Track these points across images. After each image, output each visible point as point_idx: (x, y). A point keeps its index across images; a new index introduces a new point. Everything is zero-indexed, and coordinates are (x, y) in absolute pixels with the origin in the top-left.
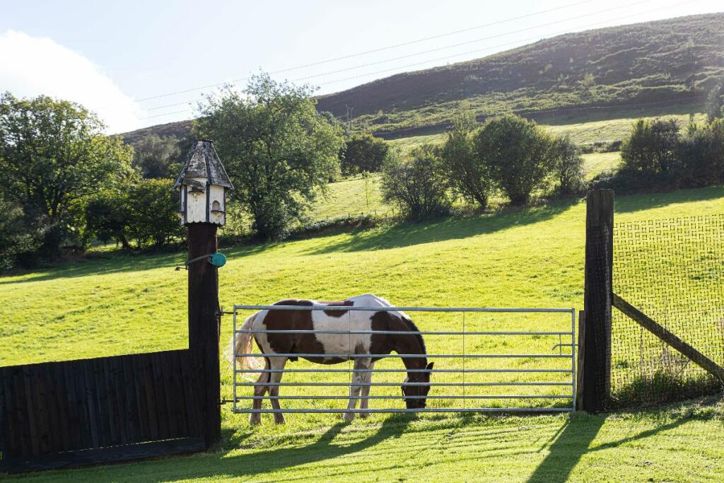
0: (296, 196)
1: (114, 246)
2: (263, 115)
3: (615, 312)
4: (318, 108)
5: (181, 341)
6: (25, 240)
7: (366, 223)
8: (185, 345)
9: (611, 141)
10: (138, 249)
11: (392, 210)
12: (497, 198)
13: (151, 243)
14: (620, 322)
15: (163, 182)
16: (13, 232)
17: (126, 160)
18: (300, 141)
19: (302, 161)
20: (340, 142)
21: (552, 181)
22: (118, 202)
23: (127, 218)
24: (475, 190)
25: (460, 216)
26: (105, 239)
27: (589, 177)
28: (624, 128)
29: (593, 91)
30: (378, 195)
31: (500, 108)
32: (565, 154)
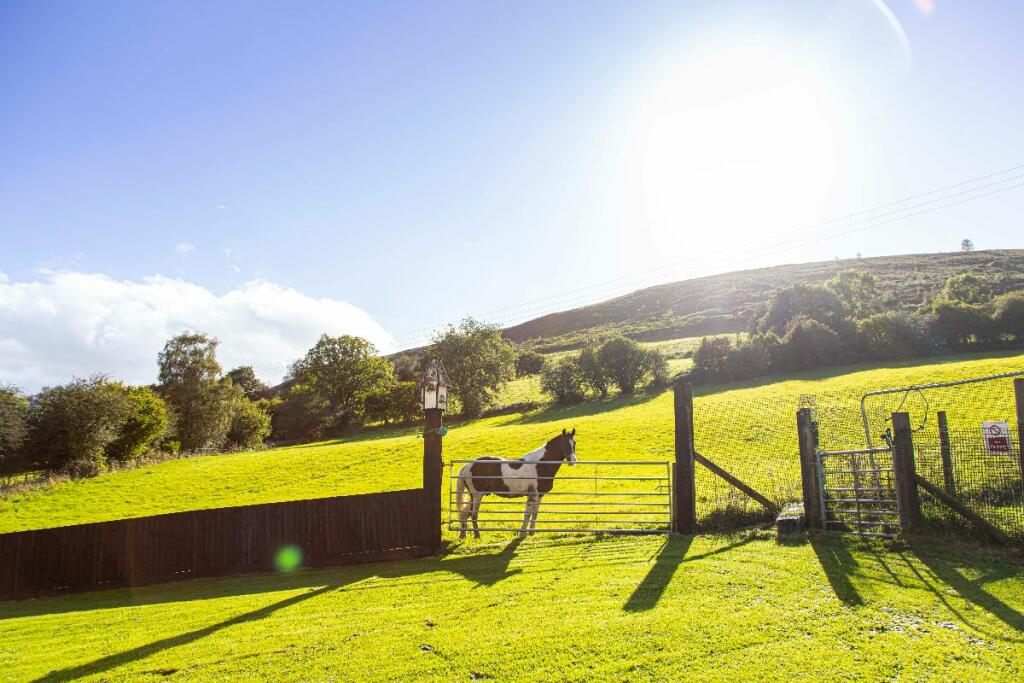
0: (489, 390)
1: (379, 423)
2: (469, 342)
3: (697, 464)
4: (502, 337)
5: (416, 482)
6: (329, 420)
7: (531, 406)
8: (420, 485)
9: (685, 351)
10: (393, 424)
11: (548, 398)
12: (613, 389)
13: (401, 420)
14: (700, 471)
15: (409, 384)
16: (324, 415)
17: (389, 371)
18: (492, 356)
19: (492, 368)
20: (515, 356)
21: (649, 378)
22: (383, 396)
23: (387, 405)
24: (599, 385)
25: (590, 400)
26: (375, 419)
27: (672, 375)
28: (692, 343)
29: (672, 320)
30: (539, 389)
31: (613, 332)
32: (657, 360)
